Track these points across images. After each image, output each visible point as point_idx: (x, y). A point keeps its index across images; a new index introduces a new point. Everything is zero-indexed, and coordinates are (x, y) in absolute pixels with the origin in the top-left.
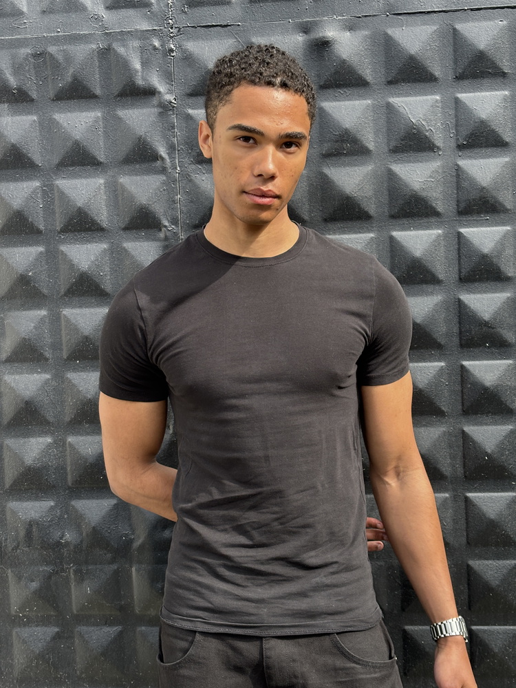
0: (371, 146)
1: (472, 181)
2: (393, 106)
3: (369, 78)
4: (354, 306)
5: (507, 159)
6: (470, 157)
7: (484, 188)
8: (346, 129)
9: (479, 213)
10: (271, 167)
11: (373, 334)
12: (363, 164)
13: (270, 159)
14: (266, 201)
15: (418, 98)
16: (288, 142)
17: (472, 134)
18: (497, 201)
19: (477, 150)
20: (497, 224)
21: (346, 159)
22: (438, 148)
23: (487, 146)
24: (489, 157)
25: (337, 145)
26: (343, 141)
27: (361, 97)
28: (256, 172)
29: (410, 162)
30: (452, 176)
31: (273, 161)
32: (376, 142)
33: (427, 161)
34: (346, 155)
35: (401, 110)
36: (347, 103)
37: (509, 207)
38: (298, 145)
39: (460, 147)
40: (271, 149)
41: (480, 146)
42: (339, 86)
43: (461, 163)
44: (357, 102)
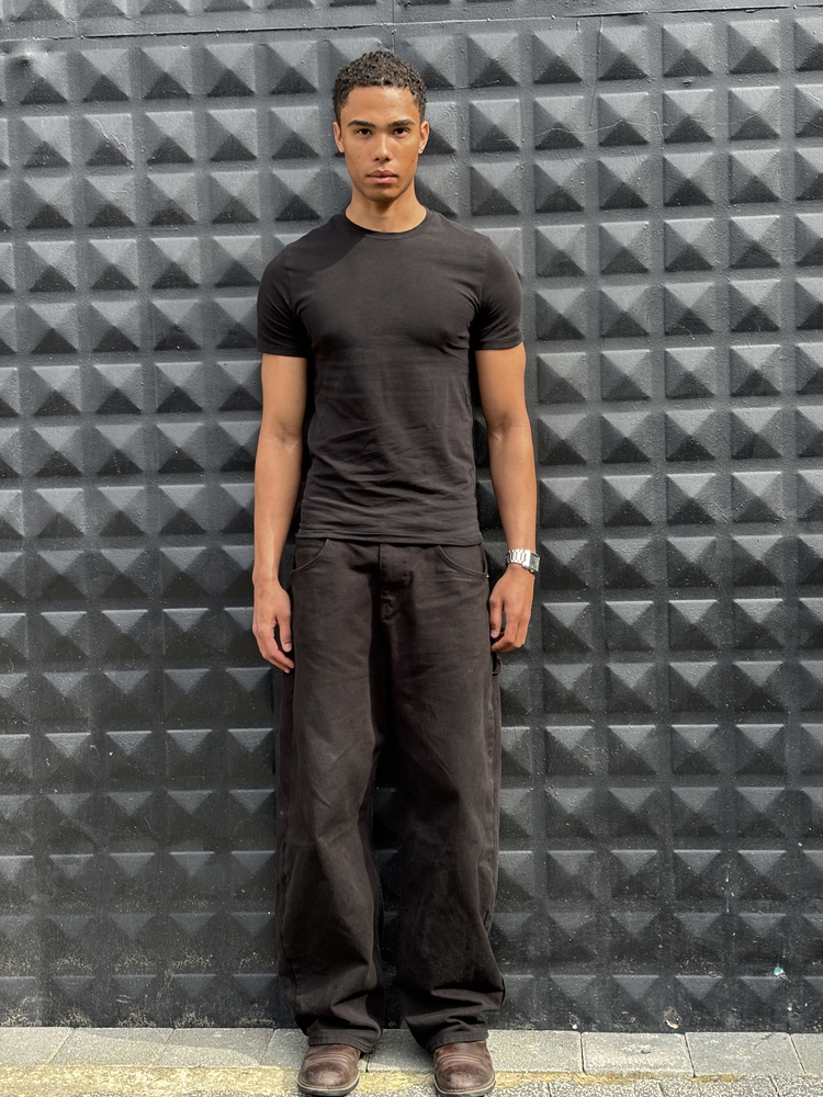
0: (69, 159)
1: (161, 194)
2: (88, 122)
3: (66, 96)
4: (465, 277)
5: (192, 174)
6: (159, 172)
7: (171, 200)
8: (45, 142)
9: (169, 224)
10: (385, 152)
11: (483, 303)
12: (62, 175)
13: (384, 145)
14: (386, 180)
15: (111, 115)
16: (398, 129)
17: (159, 150)
18: (184, 213)
19: (165, 165)
20: (185, 235)
21: (46, 170)
22: (130, 162)
23: (174, 162)
24: (176, 171)
25: (36, 157)
26: (42, 153)
27: (59, 113)
28: (374, 157)
29: (105, 174)
30: (143, 189)
31: (387, 147)
32: (73, 155)
33: (120, 174)
34: (46, 166)
35: (96, 126)
36: (46, 118)
37: (195, 219)
38: (408, 130)
39: (150, 162)
40: (384, 137)
41: (168, 161)
42: (38, 102)
43: (151, 176)
44: (56, 118)
